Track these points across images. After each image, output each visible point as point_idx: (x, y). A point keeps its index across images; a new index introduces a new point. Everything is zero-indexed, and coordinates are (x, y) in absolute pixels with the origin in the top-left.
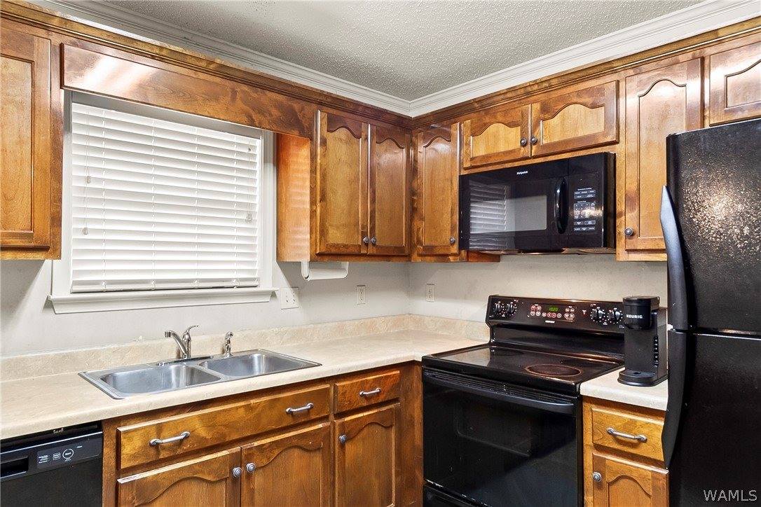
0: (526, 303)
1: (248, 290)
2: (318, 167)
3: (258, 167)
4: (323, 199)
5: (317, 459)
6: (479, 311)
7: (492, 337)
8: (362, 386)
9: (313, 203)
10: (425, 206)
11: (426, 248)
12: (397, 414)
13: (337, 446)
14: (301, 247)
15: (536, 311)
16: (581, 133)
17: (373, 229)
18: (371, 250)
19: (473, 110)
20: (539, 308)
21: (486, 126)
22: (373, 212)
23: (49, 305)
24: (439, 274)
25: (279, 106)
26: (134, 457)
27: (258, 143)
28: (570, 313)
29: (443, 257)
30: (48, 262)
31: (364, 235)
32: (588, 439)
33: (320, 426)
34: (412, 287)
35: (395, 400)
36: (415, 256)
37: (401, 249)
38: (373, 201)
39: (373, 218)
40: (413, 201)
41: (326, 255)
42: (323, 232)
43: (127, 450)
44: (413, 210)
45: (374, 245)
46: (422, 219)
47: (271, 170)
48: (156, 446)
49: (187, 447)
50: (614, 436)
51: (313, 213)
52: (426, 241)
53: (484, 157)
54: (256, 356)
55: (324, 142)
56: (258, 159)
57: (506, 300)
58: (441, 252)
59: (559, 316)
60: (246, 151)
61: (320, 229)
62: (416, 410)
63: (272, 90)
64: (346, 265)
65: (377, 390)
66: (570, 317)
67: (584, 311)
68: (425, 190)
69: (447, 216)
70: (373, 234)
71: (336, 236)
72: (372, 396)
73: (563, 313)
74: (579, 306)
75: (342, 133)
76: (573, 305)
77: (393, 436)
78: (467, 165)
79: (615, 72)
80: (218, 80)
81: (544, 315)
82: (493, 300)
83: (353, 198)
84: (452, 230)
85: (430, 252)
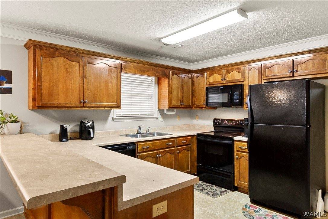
0: (223, 120)
1: (151, 117)
2: (170, 86)
3: (153, 85)
4: (171, 93)
5: (173, 156)
6: (211, 123)
7: (214, 130)
8: (182, 140)
9: (169, 94)
10: (196, 95)
11: (197, 106)
12: (190, 148)
13: (177, 154)
14: (165, 105)
15: (226, 122)
16: (236, 78)
17: (183, 100)
18: (183, 106)
19: (210, 70)
20: (227, 121)
21: (213, 74)
22: (183, 96)
23: (113, 119)
24: (200, 113)
25: (162, 71)
26: (140, 150)
27: (153, 78)
28: (234, 122)
29: (202, 108)
30: (112, 110)
31: (181, 102)
32: (235, 150)
33: (173, 148)
34: (192, 116)
35: (189, 144)
36: (193, 108)
37: (190, 106)
38: (183, 93)
39: (183, 98)
40: (193, 93)
41: (171, 108)
42: (171, 102)
43: (139, 148)
44: (193, 95)
46: (196, 98)
47: (157, 85)
48: (143, 148)
49: (149, 149)
50: (241, 148)
51: (169, 97)
52: (197, 104)
53: (212, 82)
54: (155, 133)
55: (171, 79)
56: (153, 83)
57: (218, 120)
58: (201, 107)
59: (231, 123)
60: (151, 81)
61: (170, 101)
62: (195, 147)
63: (160, 67)
64: (175, 110)
65: (186, 141)
66: (234, 123)
67: (237, 122)
68: (196, 90)
69: (202, 97)
70: (183, 102)
71: (174, 103)
72: (184, 143)
73: (232, 122)
74: (236, 121)
75: (176, 76)
76: (235, 120)
77: (189, 153)
78: (208, 84)
79: (243, 64)
80: (149, 66)
81: (228, 123)
82: (215, 119)
83: (178, 92)
84: (204, 101)
85: (198, 107)
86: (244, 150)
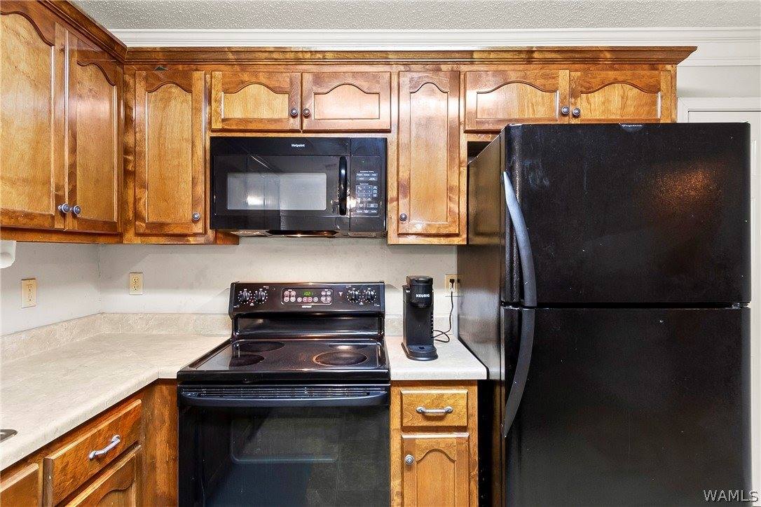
0: (276, 290)
7: (235, 328)
8: (92, 444)
10: (149, 168)
11: (150, 225)
12: (138, 463)
15: (290, 297)
17: (73, 192)
18: (70, 224)
19: (225, 61)
20: (293, 293)
21: (243, 84)
22: (73, 166)
28: (326, 296)
31: (59, 200)
35: (136, 444)
36: (130, 235)
37: (112, 225)
38: (73, 150)
39: (72, 175)
40: (126, 162)
44: (128, 174)
45: (74, 216)
46: (144, 186)
50: (423, 413)
52: (150, 215)
53: (241, 121)
57: (253, 287)
58: (177, 231)
59: (316, 299)
66: (326, 299)
67: (341, 293)
68: (149, 149)
69: (186, 186)
70: (73, 201)
73: (320, 296)
74: (334, 288)
76: (330, 288)
78: (219, 126)
79: (388, 64)
81: (299, 300)
82: (237, 288)
84: (195, 204)
85: (158, 230)
86: (441, 418)
